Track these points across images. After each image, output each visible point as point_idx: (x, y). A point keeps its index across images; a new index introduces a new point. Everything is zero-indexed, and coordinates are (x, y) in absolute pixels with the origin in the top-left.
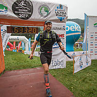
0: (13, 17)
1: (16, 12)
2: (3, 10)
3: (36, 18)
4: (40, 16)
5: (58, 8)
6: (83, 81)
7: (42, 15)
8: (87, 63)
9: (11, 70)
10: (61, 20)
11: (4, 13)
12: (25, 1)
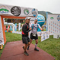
0: (11, 15)
3: (22, 15)
4: (24, 14)
5: (33, 10)
6: (45, 44)
7: (25, 14)
8: (47, 37)
9: (9, 42)
10: (35, 16)
12: (17, 7)
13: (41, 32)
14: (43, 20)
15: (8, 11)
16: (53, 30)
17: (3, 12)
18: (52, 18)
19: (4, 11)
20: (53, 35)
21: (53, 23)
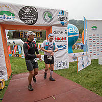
0: (20, 23)
1: (23, 18)
2: (11, 17)
4: (44, 21)
5: (60, 13)
6: (87, 77)
11: (12, 20)
12: (31, 8)
13: (74, 54)
14: (75, 34)
15: (14, 15)
16: (97, 49)
17: (4, 17)
18: (95, 27)
20: (98, 59)
21: (96, 36)
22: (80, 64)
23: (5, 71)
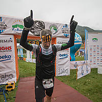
5: (64, 27)
6: (85, 84)
8: (87, 71)
12: (39, 22)
13: (75, 62)
14: (78, 42)
16: (96, 59)
18: (96, 39)
19: (19, 29)
20: (97, 69)
21: (96, 47)
22: (79, 72)
23: (15, 74)
